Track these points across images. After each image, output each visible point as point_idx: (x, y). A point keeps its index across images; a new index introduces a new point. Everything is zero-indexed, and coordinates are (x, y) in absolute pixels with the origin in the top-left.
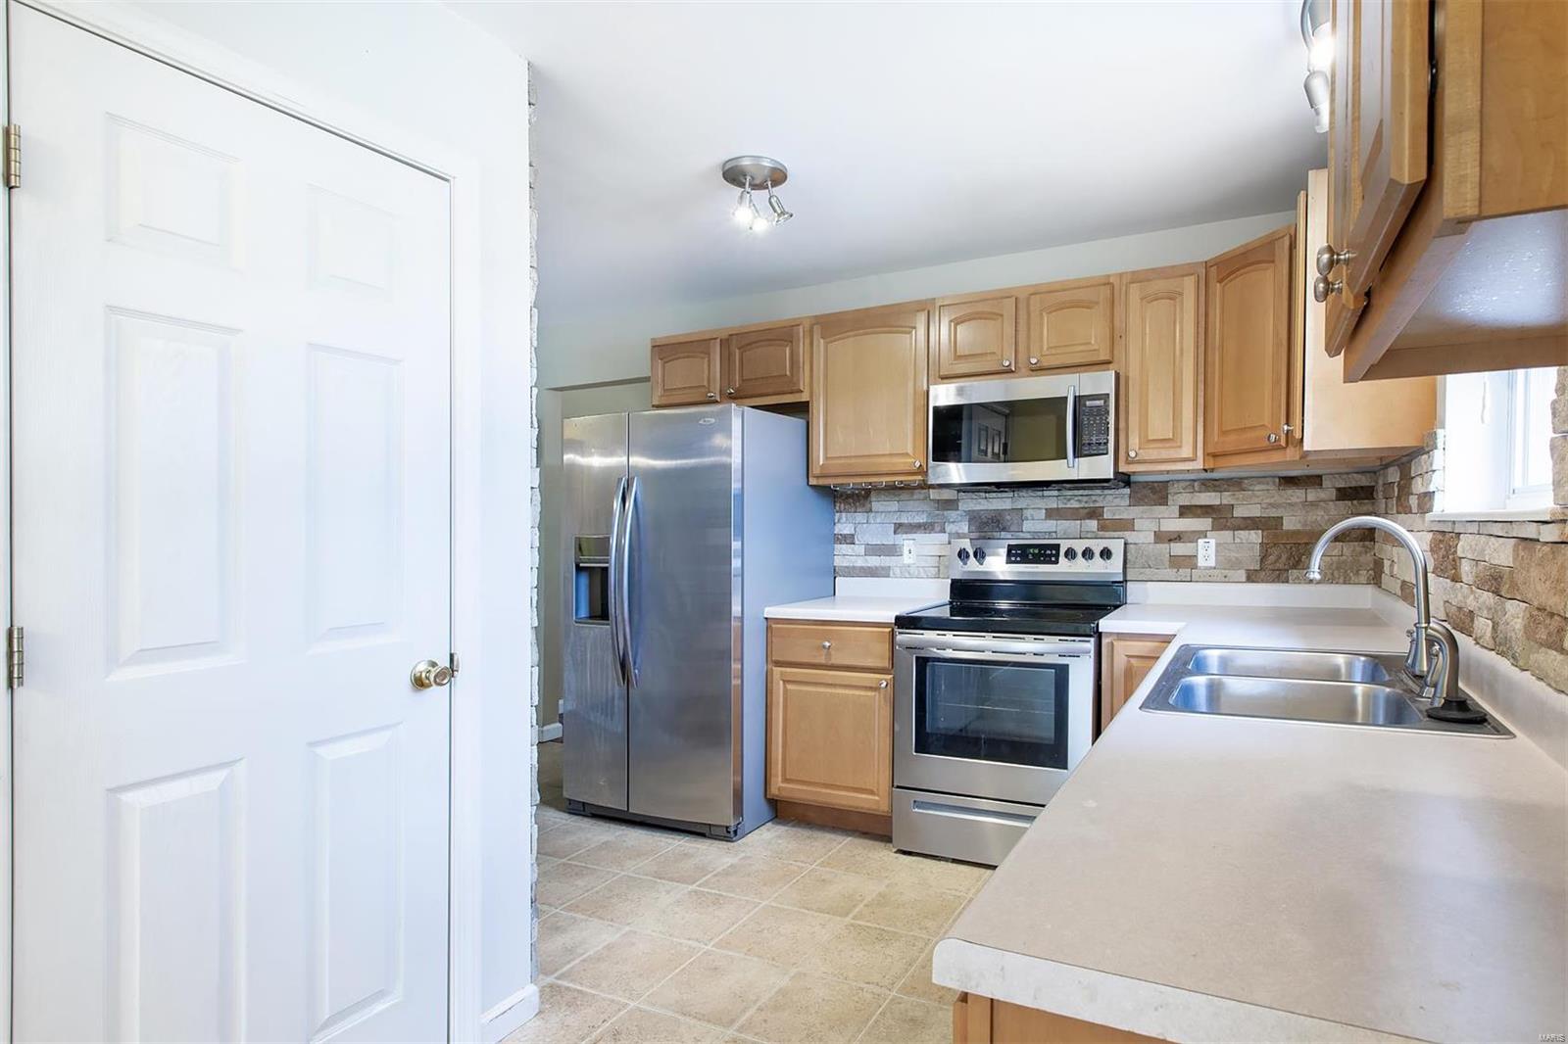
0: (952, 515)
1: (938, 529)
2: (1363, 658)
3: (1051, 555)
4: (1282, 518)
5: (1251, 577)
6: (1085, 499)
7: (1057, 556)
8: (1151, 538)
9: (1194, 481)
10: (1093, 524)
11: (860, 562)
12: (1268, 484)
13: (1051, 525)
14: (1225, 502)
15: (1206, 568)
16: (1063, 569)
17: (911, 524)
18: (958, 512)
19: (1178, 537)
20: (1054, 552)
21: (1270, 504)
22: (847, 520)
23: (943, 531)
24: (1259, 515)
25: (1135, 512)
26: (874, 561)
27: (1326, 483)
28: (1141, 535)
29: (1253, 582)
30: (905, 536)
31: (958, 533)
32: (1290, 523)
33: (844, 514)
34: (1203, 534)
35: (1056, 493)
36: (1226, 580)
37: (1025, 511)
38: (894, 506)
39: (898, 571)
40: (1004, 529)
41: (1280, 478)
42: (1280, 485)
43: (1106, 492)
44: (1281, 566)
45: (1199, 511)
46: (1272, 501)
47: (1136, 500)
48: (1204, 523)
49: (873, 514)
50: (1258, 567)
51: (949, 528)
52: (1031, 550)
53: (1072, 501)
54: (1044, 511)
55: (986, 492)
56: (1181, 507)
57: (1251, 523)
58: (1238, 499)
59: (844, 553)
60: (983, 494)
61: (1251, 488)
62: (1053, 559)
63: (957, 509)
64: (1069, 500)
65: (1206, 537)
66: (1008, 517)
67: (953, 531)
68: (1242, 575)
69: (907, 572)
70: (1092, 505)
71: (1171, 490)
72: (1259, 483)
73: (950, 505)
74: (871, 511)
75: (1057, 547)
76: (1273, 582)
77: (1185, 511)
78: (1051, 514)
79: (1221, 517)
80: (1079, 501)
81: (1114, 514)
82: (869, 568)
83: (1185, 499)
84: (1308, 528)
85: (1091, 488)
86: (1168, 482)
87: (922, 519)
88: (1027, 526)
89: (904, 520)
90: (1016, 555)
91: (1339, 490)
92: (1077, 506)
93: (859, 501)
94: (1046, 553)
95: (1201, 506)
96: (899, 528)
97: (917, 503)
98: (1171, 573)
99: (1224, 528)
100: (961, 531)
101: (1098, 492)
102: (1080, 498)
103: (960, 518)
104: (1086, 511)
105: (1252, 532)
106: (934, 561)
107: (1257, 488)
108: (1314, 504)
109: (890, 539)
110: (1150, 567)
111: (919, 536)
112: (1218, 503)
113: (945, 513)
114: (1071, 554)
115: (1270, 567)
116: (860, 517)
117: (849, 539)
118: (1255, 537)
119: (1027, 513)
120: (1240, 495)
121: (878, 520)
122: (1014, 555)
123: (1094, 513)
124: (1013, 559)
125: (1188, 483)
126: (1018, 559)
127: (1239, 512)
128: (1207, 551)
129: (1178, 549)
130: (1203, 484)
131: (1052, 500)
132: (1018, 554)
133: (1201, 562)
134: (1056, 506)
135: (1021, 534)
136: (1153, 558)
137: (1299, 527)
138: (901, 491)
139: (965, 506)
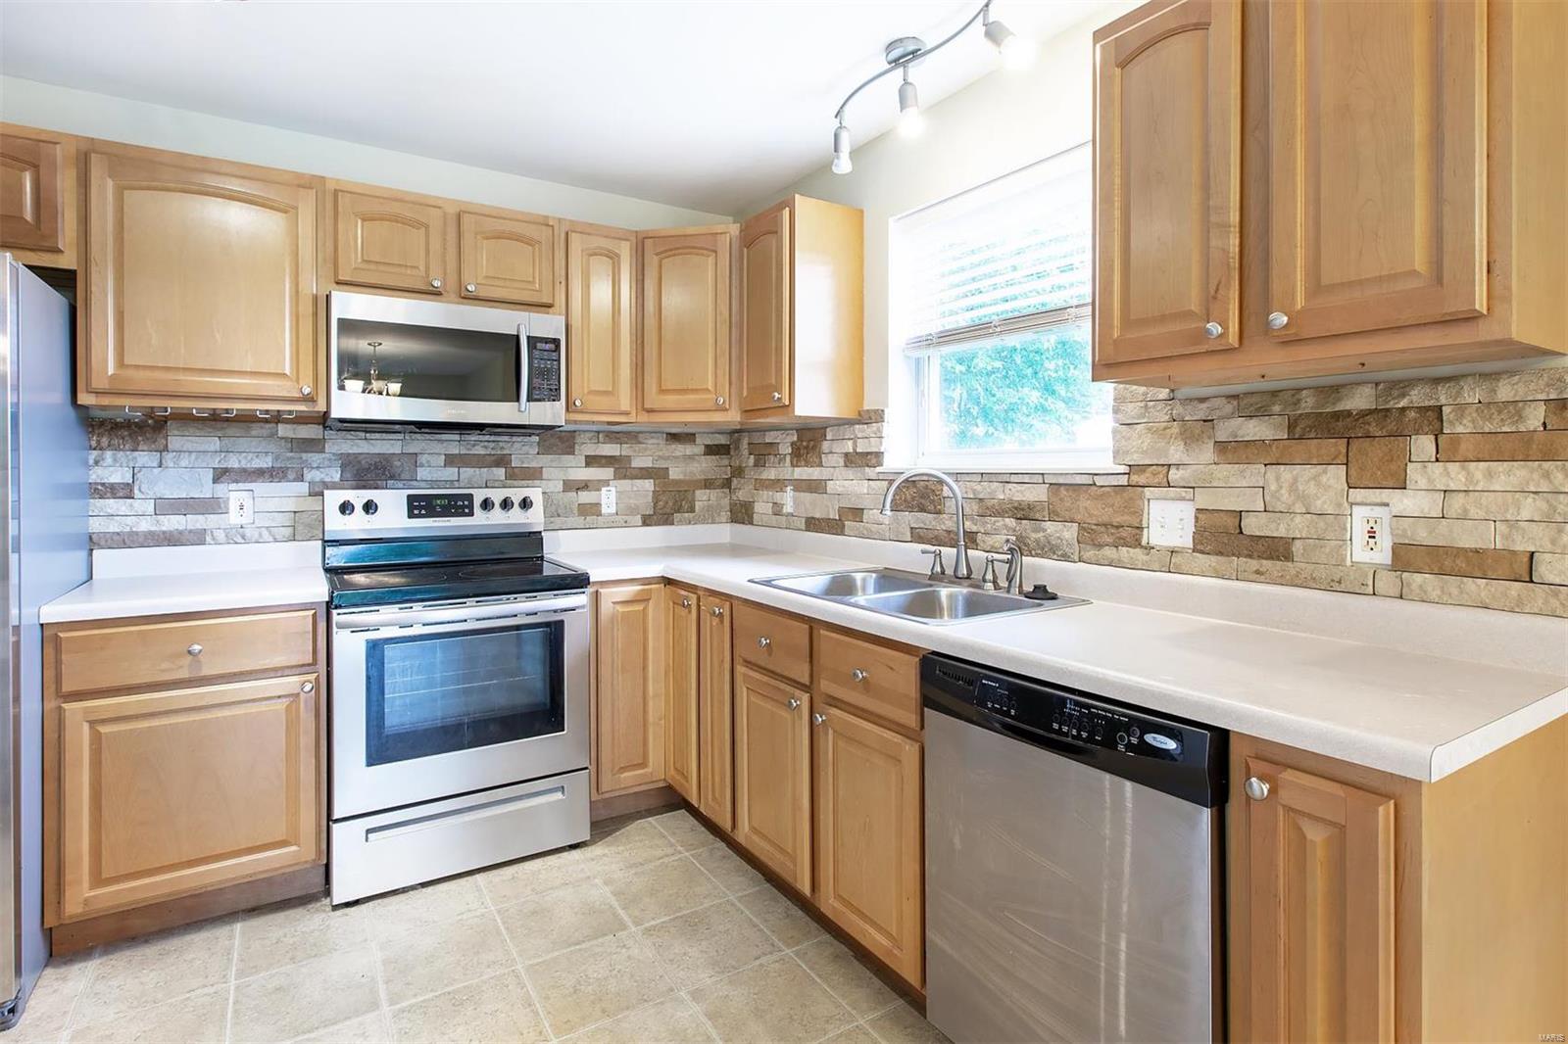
0: (315, 458)
1: (290, 475)
2: (874, 575)
3: (463, 507)
4: (667, 469)
5: (647, 521)
6: (492, 445)
7: (471, 507)
8: (560, 486)
9: (598, 432)
10: (500, 472)
11: (145, 525)
12: (658, 438)
13: (451, 473)
14: (623, 453)
15: (610, 515)
16: (480, 521)
17: (244, 470)
18: (324, 455)
19: (584, 486)
20: (466, 503)
21: (659, 456)
22: (115, 460)
23: (300, 478)
24: (651, 466)
25: (544, 460)
26: (173, 523)
27: (698, 440)
28: (551, 484)
29: (648, 525)
30: (233, 486)
31: (324, 482)
32: (675, 474)
33: (108, 454)
34: (606, 483)
35: (457, 437)
36: (626, 525)
37: (419, 457)
38: (214, 443)
39: (220, 535)
40: (392, 477)
41: (667, 434)
42: (667, 440)
43: (514, 439)
44: (668, 511)
45: (604, 461)
46: (661, 453)
47: (545, 449)
48: (607, 473)
49: (171, 455)
50: (652, 513)
51: (309, 475)
52: (438, 502)
53: (476, 447)
54: (443, 457)
55: (366, 432)
56: (587, 457)
57: (645, 473)
58: (635, 451)
59: (110, 511)
60: (362, 434)
61: (645, 441)
62: (467, 511)
63: (323, 451)
64: (474, 446)
65: (608, 485)
66: (398, 464)
67: (318, 479)
68: (638, 519)
69: (238, 536)
70: (499, 452)
71: (578, 440)
72: (652, 438)
73: (314, 445)
74: (166, 449)
75: (470, 497)
76: (663, 525)
77: (591, 461)
78: (450, 460)
79: (621, 468)
80: (486, 447)
81: (523, 462)
82: (164, 532)
83: (591, 449)
84: (687, 478)
85: (499, 434)
86: (575, 431)
87: (266, 462)
88: (422, 473)
89: (233, 462)
90: (420, 508)
91: (707, 446)
92: (483, 452)
93: (143, 434)
94: (458, 505)
95: (606, 457)
96: (221, 475)
97: (255, 442)
98: (580, 521)
99: (625, 477)
100: (327, 479)
101: (506, 438)
102: (486, 444)
103: (327, 463)
104: (493, 458)
105: (646, 481)
106: (287, 519)
107: (650, 441)
108: (691, 457)
109: (206, 489)
110: (559, 516)
111: (261, 487)
112: (618, 454)
113: (304, 456)
114: (487, 505)
115: (661, 512)
116: (145, 458)
117: (125, 491)
118: (648, 485)
119: (423, 459)
120: (637, 447)
121: (184, 463)
122: (416, 508)
123: (502, 461)
124: (416, 512)
125: (592, 434)
126: (423, 512)
127: (637, 463)
128: (608, 499)
129: (585, 497)
130: (607, 436)
131: (453, 444)
132: (419, 506)
133: (604, 510)
134: (457, 452)
135: (414, 483)
136: (562, 507)
137: (681, 477)
138: (225, 424)
139: (336, 447)
